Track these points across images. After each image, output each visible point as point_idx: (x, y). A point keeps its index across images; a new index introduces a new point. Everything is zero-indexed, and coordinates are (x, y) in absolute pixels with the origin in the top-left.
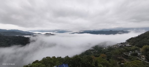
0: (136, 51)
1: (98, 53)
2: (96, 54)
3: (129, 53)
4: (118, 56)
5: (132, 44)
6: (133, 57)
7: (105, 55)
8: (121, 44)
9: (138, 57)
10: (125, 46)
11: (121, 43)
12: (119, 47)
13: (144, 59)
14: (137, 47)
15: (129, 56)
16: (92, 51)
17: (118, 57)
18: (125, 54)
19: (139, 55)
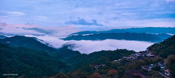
0: (159, 63)
1: (106, 69)
2: (102, 70)
3: (150, 67)
4: (133, 72)
5: (155, 52)
6: (154, 73)
7: (115, 71)
8: (140, 54)
9: (161, 72)
10: (146, 56)
11: (140, 52)
12: (137, 58)
13: (168, 75)
14: (161, 58)
15: (150, 71)
16: (97, 65)
17: (133, 74)
18: (144, 68)
19: (162, 69)
